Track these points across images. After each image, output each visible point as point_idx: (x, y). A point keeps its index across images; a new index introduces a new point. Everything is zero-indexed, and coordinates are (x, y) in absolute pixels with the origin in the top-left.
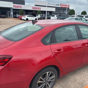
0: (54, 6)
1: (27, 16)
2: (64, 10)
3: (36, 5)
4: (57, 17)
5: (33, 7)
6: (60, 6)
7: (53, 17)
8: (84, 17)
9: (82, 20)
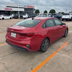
0: (22, 7)
1: (3, 16)
2: (31, 10)
3: (7, 7)
4: (27, 15)
5: (5, 8)
6: (27, 7)
7: (25, 16)
8: (47, 15)
9: (47, 17)
